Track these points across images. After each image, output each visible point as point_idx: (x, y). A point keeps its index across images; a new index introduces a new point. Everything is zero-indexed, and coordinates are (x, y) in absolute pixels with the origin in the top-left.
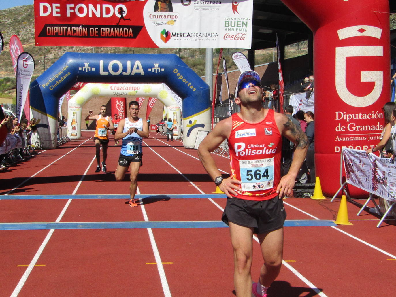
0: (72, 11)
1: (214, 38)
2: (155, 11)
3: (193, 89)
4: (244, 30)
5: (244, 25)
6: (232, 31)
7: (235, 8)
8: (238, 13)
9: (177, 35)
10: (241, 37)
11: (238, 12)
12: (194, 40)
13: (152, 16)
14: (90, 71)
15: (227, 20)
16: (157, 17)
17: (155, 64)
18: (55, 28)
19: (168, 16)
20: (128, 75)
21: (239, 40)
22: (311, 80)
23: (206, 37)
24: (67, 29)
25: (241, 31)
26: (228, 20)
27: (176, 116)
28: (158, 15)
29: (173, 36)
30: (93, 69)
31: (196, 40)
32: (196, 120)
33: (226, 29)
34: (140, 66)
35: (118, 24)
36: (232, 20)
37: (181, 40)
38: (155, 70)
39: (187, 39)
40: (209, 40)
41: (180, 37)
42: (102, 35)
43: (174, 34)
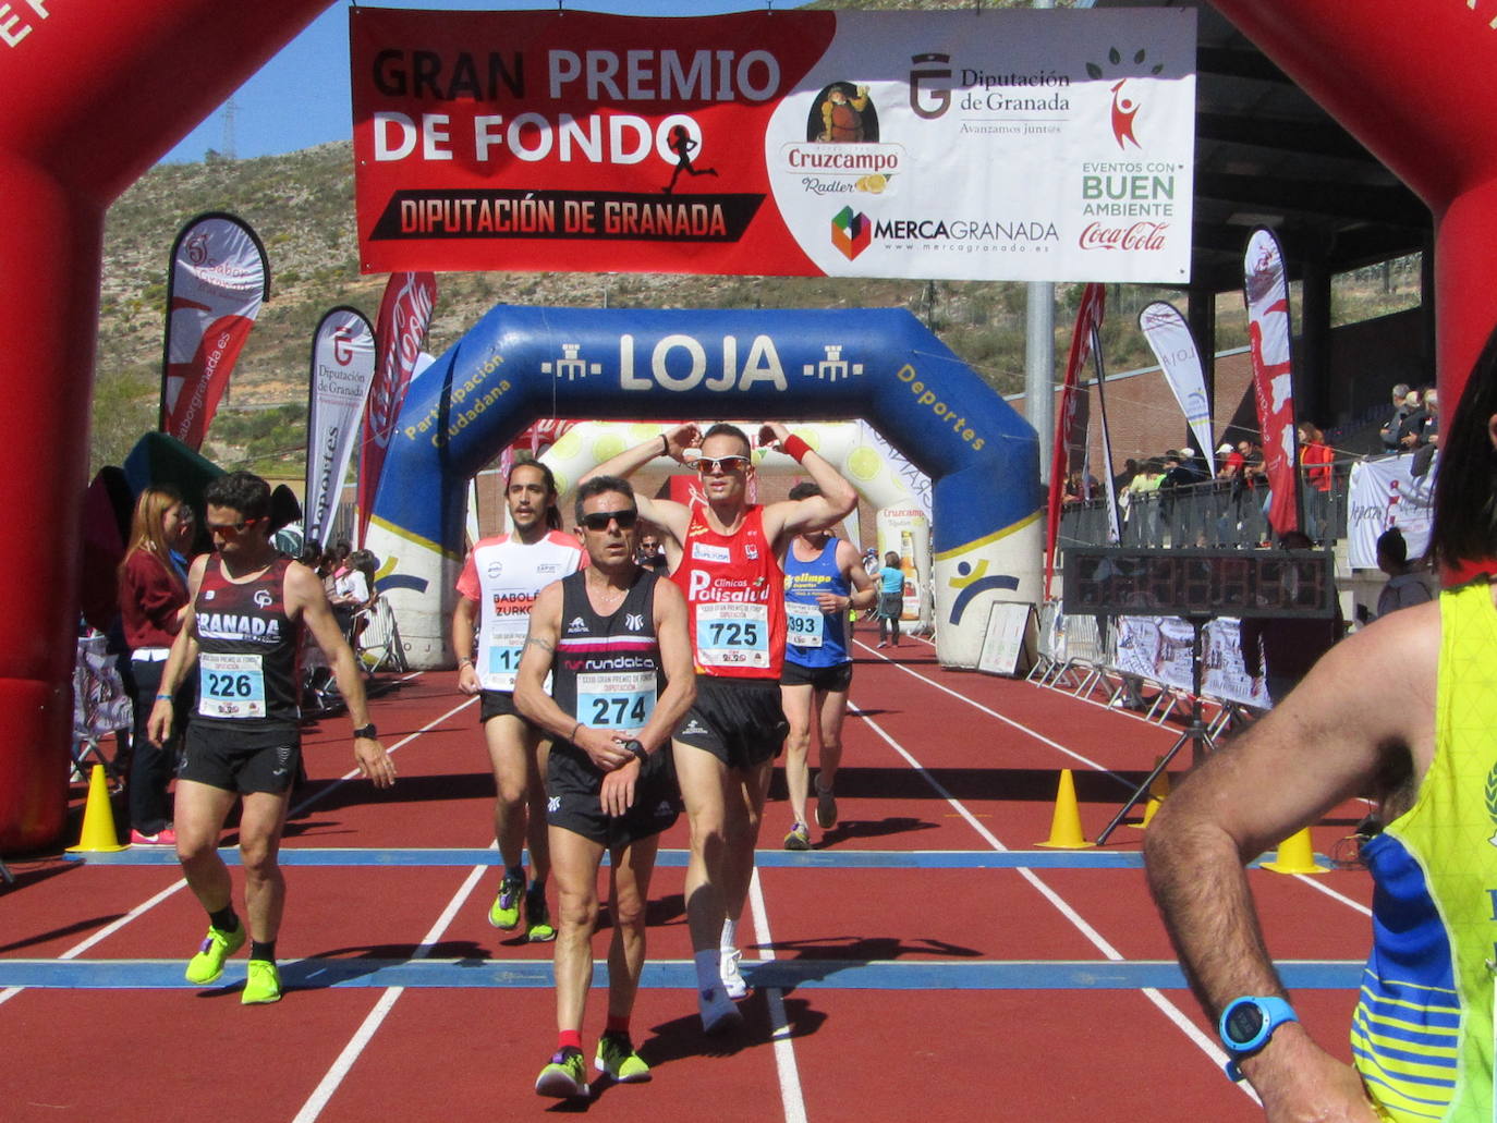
0: (497, 139)
1: (1042, 243)
2: (812, 137)
3: (973, 441)
4: (1161, 209)
5: (1159, 188)
6: (1113, 214)
7: (1122, 124)
8: (1136, 143)
9: (897, 229)
10: (1150, 239)
11: (1138, 141)
12: (961, 248)
13: (797, 159)
14: (583, 374)
15: (1091, 173)
16: (817, 162)
17: (827, 348)
18: (431, 203)
19: (861, 160)
20: (729, 391)
21: (1142, 249)
22: (1431, 405)
23: (1011, 237)
24: (476, 209)
26: (1098, 174)
27: (911, 546)
28: (823, 153)
29: (880, 232)
30: (596, 369)
31: (970, 250)
32: (986, 562)
33: (1089, 206)
34: (773, 357)
35: (668, 190)
36: (1112, 173)
37: (910, 247)
38: (828, 370)
39: (936, 247)
40: (1022, 249)
41: (908, 236)
42: (608, 229)
43: (884, 228)
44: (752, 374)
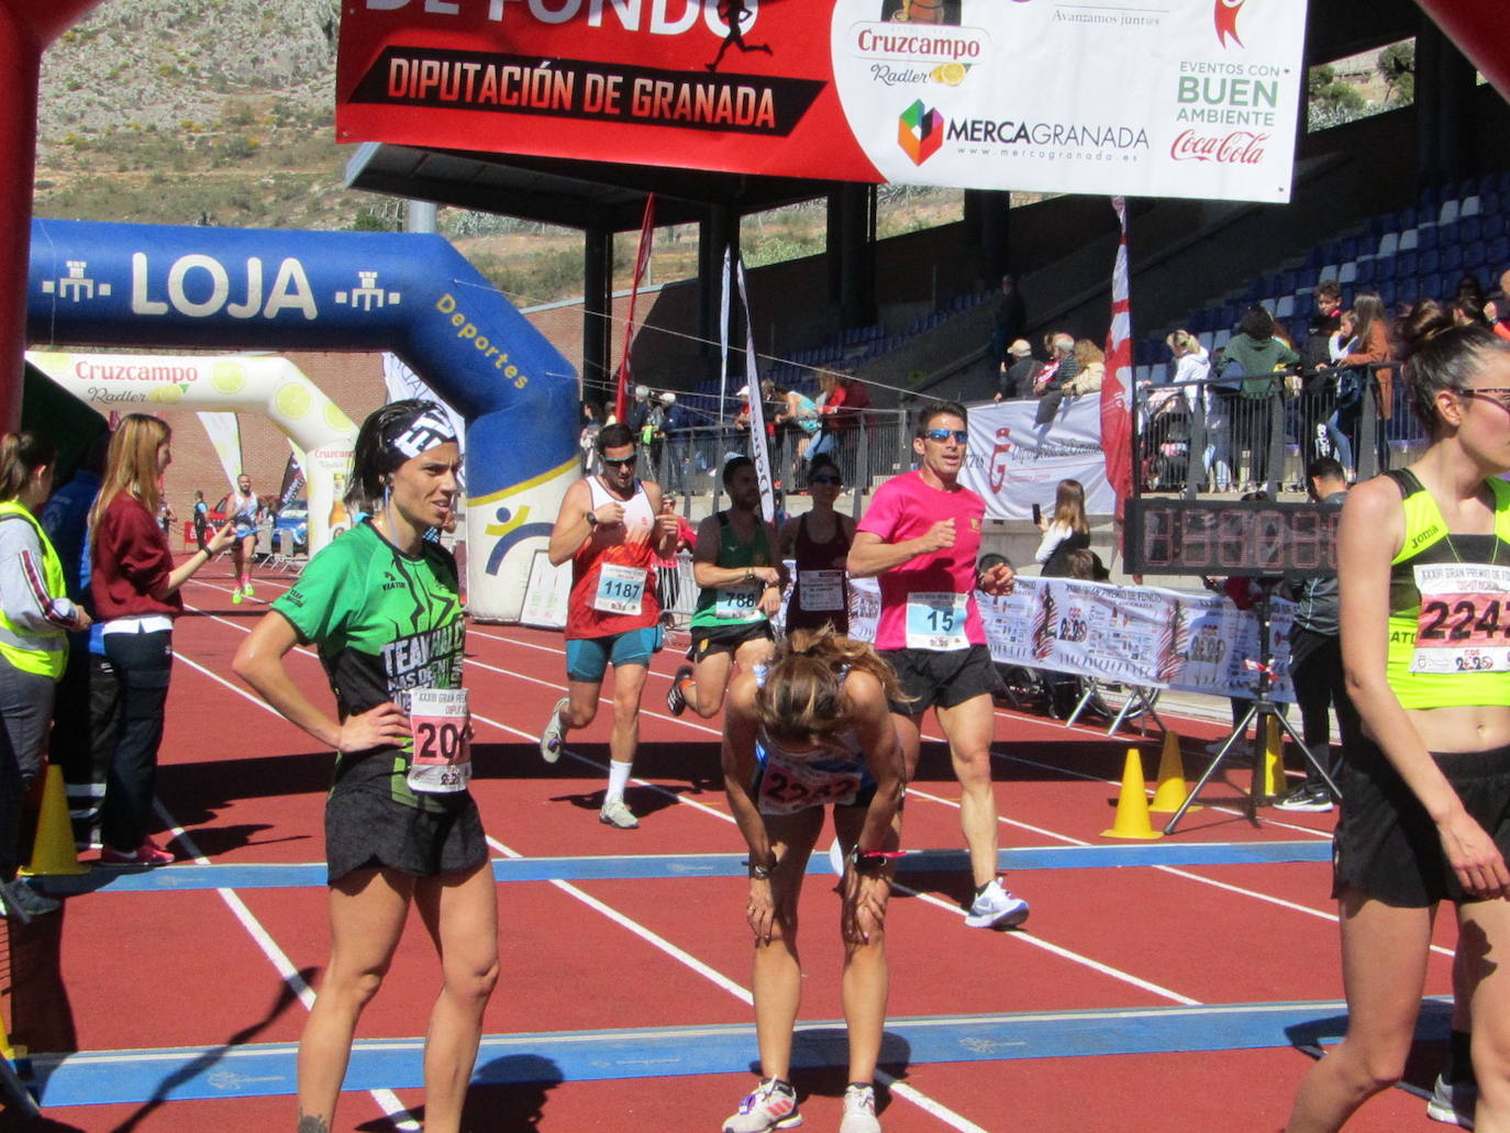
1: (1130, 151)
2: (887, 15)
3: (515, 378)
4: (1261, 118)
5: (1261, 98)
6: (1209, 121)
7: (1225, 19)
8: (1238, 41)
9: (974, 130)
10: (1246, 151)
11: (1241, 38)
12: (1042, 155)
13: (868, 41)
14: (90, 295)
15: (1189, 74)
16: (889, 47)
17: (361, 274)
19: (939, 45)
20: (250, 319)
21: (1238, 162)
23: (1097, 143)
25: (1247, 121)
26: (1194, 74)
28: (897, 35)
29: (953, 132)
30: (105, 290)
31: (1052, 158)
32: (527, 509)
33: (1183, 110)
34: (302, 281)
35: (712, 67)
36: (1210, 75)
37: (986, 152)
38: (362, 299)
39: (1015, 153)
40: (1109, 157)
41: (985, 139)
42: (635, 111)
43: (959, 129)
44: (280, 301)
